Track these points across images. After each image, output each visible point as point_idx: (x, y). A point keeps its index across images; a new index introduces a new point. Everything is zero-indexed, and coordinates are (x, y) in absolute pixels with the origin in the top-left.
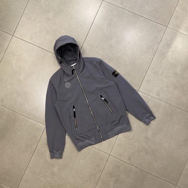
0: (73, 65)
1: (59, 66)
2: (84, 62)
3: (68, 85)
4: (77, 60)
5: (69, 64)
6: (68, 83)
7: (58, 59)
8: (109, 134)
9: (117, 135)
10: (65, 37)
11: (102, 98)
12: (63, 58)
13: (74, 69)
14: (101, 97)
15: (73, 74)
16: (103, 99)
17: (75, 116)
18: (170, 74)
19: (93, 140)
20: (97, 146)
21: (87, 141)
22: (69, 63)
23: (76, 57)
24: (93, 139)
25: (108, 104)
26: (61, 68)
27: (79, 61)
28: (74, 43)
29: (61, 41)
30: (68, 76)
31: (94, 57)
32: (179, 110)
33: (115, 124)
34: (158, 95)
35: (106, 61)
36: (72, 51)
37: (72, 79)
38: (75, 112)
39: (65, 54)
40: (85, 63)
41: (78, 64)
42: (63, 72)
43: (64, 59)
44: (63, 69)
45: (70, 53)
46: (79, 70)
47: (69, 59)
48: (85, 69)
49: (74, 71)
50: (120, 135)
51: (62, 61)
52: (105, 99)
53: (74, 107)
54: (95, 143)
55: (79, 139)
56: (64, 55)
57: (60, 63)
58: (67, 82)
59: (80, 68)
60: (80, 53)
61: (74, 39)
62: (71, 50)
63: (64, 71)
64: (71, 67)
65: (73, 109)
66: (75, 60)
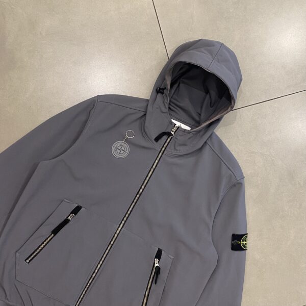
0: (178, 124)
3: (120, 150)
6: (126, 147)
7: (162, 77)
11: (157, 260)
12: (175, 86)
13: (169, 134)
15: (157, 139)
16: (156, 265)
17: (55, 231)
22: (173, 108)
23: (202, 117)
25: (154, 285)
26: (147, 101)
27: (199, 132)
29: (212, 55)
30: (144, 132)
35: (250, 192)
36: (208, 96)
37: (144, 147)
41: (191, 135)
42: (142, 114)
43: (173, 91)
45: (199, 93)
46: (177, 148)
47: (186, 103)
49: (165, 137)
51: (165, 91)
52: (158, 269)
53: (76, 211)
56: (183, 83)
57: (159, 90)
58: (127, 141)
60: (218, 120)
61: (241, 79)
62: (207, 92)
63: (146, 114)
64: (172, 123)
65: (72, 213)
66: (193, 119)
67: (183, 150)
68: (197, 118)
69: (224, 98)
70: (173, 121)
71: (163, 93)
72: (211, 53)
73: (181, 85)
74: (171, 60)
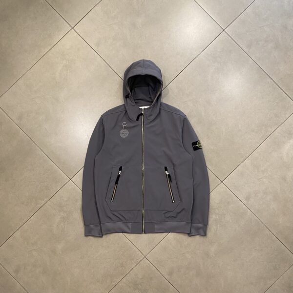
0: (143, 108)
1: (123, 100)
2: (160, 109)
3: (124, 134)
4: (152, 102)
5: (137, 104)
6: (126, 131)
7: (125, 90)
8: (156, 226)
9: (167, 233)
10: (148, 63)
11: (166, 172)
12: (133, 91)
13: (142, 114)
14: (166, 169)
15: (138, 119)
16: (167, 174)
17: (117, 183)
18: (276, 176)
19: (130, 227)
20: (132, 237)
21: (120, 225)
22: (138, 101)
23: (152, 98)
24: (130, 225)
25: (171, 183)
26: (124, 105)
27: (154, 105)
28: (159, 77)
29: (141, 67)
30: (130, 120)
31: (177, 108)
32: (267, 232)
33: (169, 217)
34: (248, 198)
35: (193, 121)
36: (150, 87)
37: (134, 127)
38: (119, 176)
39: (138, 87)
40: (162, 112)
41: (152, 109)
43: (133, 94)
44: (127, 107)
45: (145, 88)
46: (149, 119)
47: (141, 96)
48: (158, 121)
49: (140, 117)
50: (171, 236)
51: (129, 96)
53: (120, 169)
54: (129, 232)
55: (110, 218)
56: (136, 87)
57: (126, 97)
58: (125, 128)
59: (152, 115)
60: (160, 95)
61: (160, 71)
62: (148, 85)
63: (126, 112)
64: (140, 109)
65: (119, 171)
66: (149, 101)
67: (152, 118)
68: (151, 100)
69: (157, 84)
70: (140, 108)
71: (129, 97)
72: (140, 66)
73: (135, 89)
74: (124, 81)
